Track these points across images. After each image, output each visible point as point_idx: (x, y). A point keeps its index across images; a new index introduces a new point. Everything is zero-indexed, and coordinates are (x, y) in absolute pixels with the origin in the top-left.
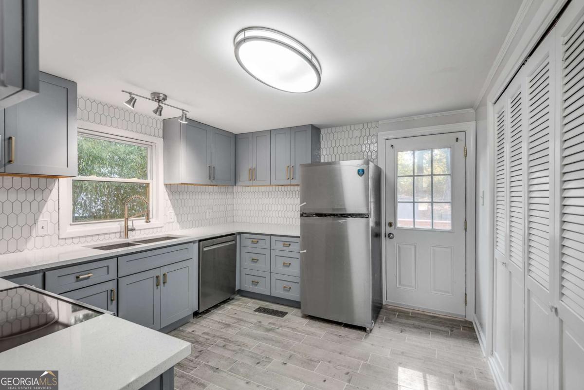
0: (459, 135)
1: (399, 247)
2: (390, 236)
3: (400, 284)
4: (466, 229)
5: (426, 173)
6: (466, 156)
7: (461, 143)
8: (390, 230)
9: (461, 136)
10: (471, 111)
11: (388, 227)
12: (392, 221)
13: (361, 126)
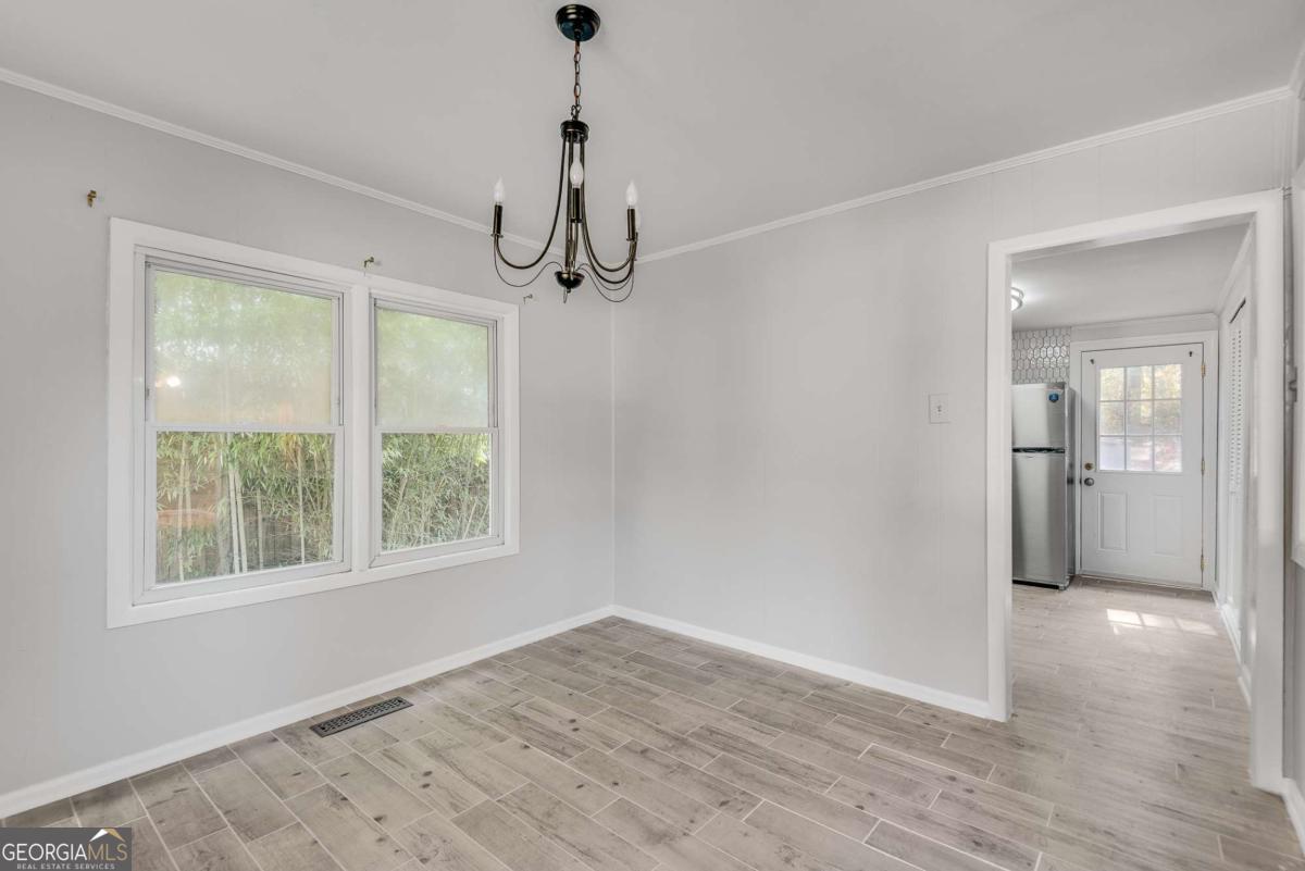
0: (1192, 348)
1: (1102, 498)
2: (1087, 482)
3: (1102, 546)
4: (1203, 471)
5: (1143, 396)
6: (1203, 375)
7: (1197, 359)
8: (1087, 474)
9: (1197, 349)
10: (1212, 317)
11: (1084, 470)
12: (1092, 461)
13: (1043, 333)
